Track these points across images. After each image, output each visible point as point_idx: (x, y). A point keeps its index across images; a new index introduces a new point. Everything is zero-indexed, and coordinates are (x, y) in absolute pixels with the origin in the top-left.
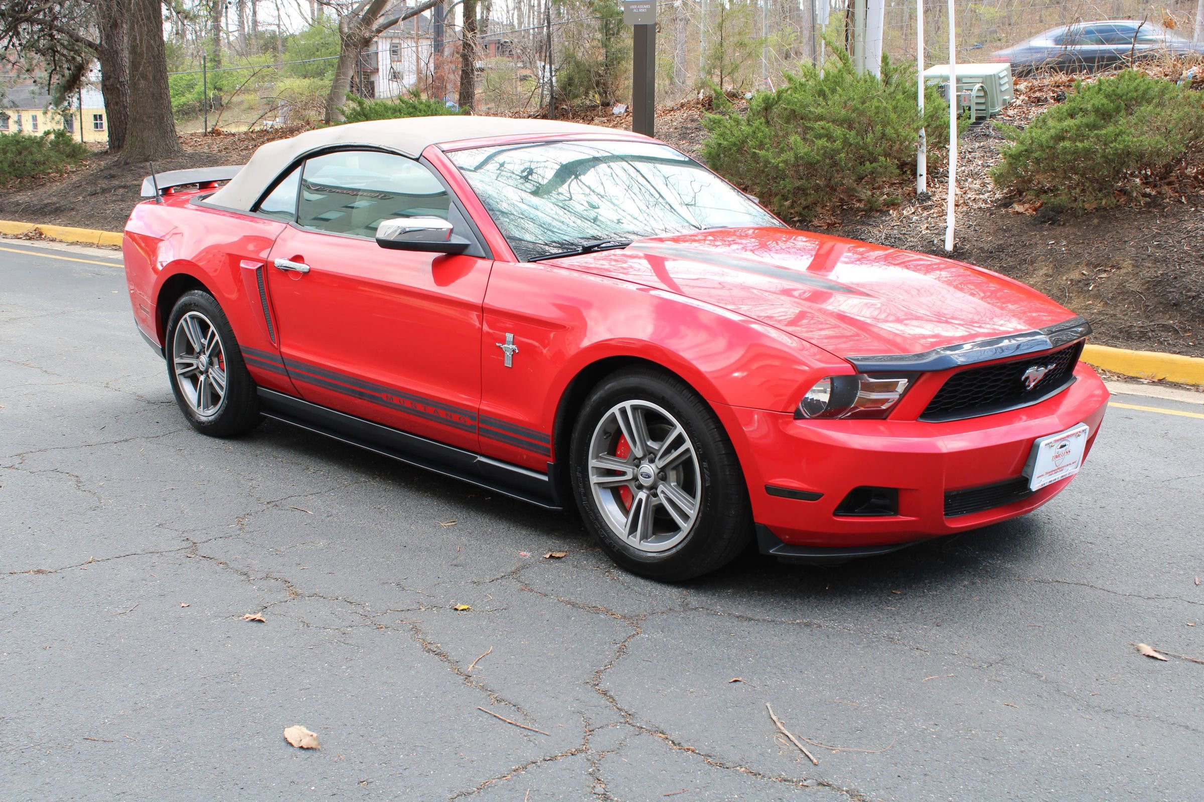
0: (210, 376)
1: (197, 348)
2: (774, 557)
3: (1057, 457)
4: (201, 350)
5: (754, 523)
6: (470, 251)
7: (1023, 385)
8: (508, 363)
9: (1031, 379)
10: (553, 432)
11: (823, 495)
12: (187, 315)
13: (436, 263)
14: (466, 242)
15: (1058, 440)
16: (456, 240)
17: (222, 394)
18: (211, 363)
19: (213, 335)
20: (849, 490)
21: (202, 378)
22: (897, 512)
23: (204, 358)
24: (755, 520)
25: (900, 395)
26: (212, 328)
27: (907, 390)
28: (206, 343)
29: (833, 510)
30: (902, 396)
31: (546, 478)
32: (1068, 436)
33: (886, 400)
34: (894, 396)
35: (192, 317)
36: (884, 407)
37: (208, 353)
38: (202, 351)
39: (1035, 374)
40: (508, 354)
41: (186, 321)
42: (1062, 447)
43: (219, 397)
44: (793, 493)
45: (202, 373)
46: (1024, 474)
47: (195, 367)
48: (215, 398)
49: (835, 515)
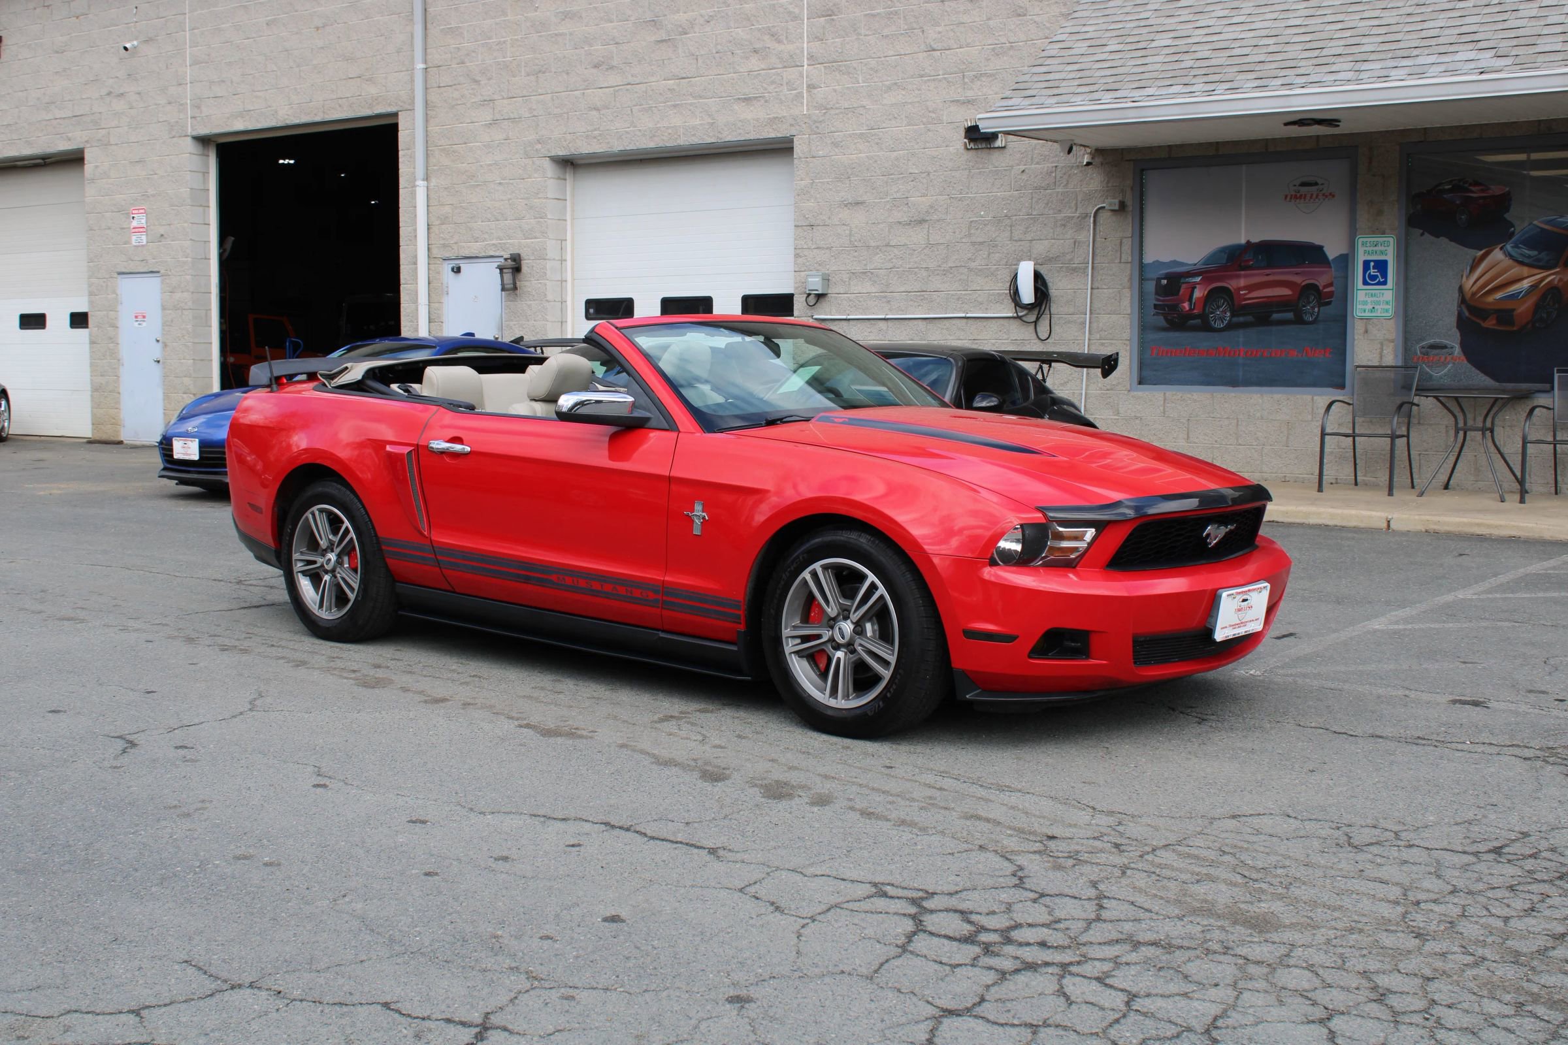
0: (338, 575)
1: (323, 543)
2: (971, 703)
3: (1239, 610)
4: (328, 547)
5: (952, 668)
6: (653, 424)
7: (1204, 541)
8: (697, 531)
9: (1212, 536)
10: (744, 599)
11: (1017, 637)
12: (315, 509)
13: (613, 437)
14: (648, 415)
15: (1240, 593)
16: (638, 414)
17: (352, 596)
18: (339, 562)
19: (347, 531)
20: (1043, 632)
21: (327, 578)
22: (1088, 656)
23: (332, 556)
24: (953, 666)
25: (1088, 544)
26: (347, 523)
27: (1094, 539)
28: (336, 539)
29: (1027, 651)
30: (1090, 544)
31: (734, 648)
32: (1249, 591)
33: (1075, 549)
34: (1082, 545)
35: (321, 511)
36: (1072, 557)
37: (338, 550)
38: (331, 548)
39: (1215, 533)
40: (698, 522)
41: (313, 514)
42: (1244, 600)
43: (348, 600)
44: (989, 636)
45: (327, 572)
46: (1208, 626)
47: (318, 565)
48: (341, 599)
49: (1030, 657)
